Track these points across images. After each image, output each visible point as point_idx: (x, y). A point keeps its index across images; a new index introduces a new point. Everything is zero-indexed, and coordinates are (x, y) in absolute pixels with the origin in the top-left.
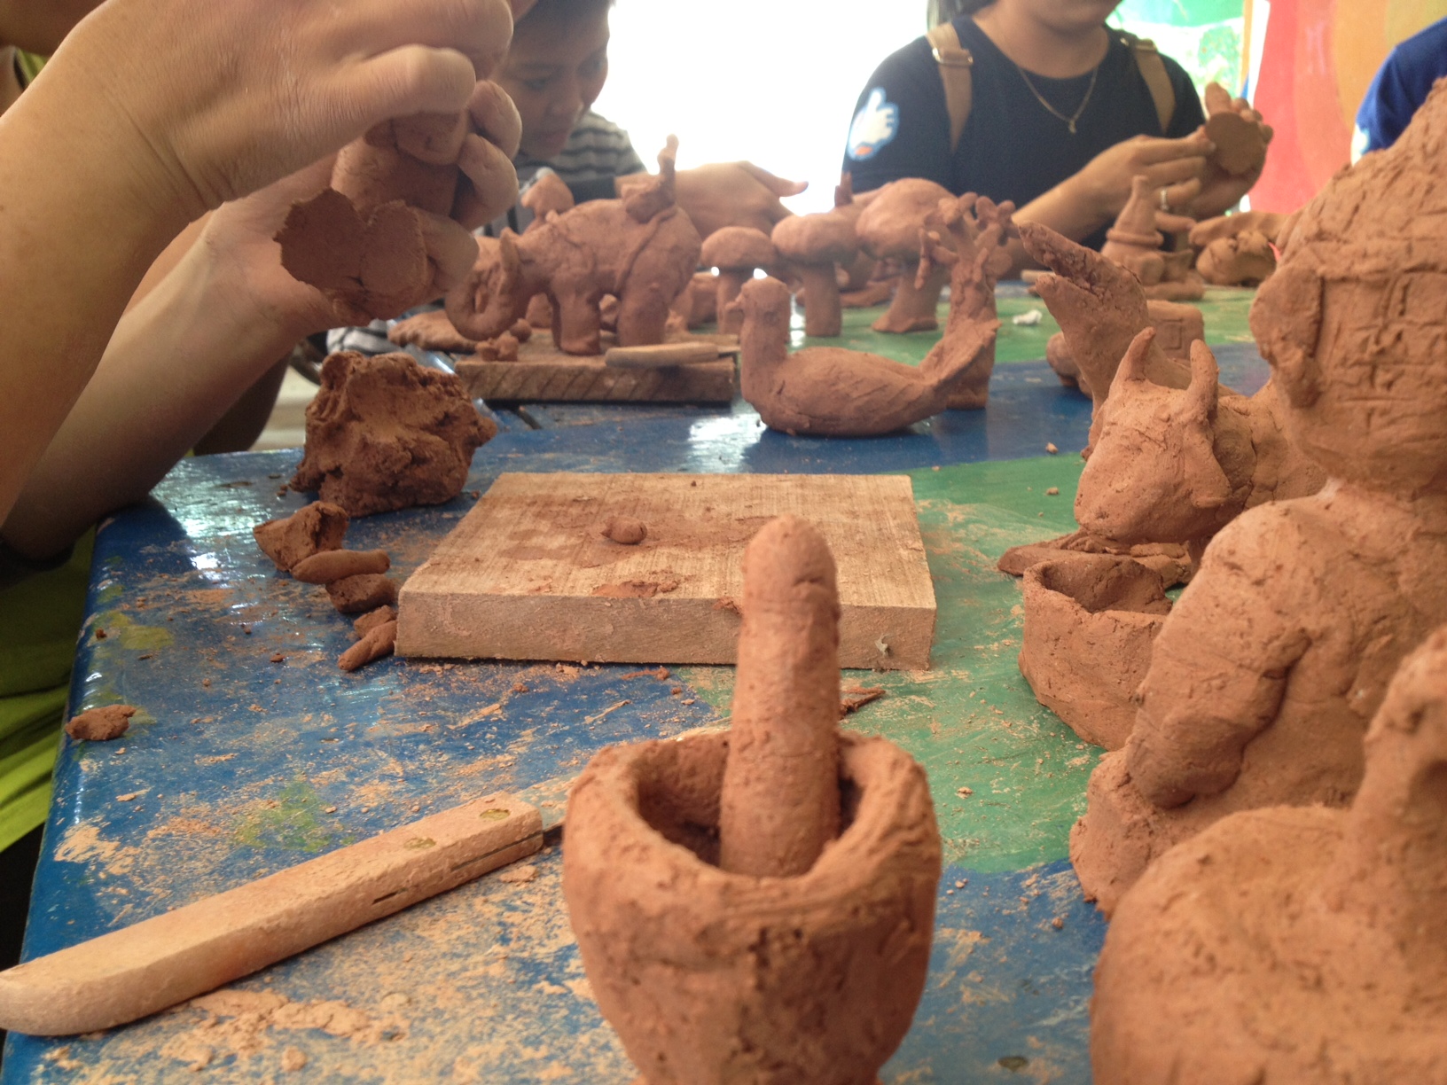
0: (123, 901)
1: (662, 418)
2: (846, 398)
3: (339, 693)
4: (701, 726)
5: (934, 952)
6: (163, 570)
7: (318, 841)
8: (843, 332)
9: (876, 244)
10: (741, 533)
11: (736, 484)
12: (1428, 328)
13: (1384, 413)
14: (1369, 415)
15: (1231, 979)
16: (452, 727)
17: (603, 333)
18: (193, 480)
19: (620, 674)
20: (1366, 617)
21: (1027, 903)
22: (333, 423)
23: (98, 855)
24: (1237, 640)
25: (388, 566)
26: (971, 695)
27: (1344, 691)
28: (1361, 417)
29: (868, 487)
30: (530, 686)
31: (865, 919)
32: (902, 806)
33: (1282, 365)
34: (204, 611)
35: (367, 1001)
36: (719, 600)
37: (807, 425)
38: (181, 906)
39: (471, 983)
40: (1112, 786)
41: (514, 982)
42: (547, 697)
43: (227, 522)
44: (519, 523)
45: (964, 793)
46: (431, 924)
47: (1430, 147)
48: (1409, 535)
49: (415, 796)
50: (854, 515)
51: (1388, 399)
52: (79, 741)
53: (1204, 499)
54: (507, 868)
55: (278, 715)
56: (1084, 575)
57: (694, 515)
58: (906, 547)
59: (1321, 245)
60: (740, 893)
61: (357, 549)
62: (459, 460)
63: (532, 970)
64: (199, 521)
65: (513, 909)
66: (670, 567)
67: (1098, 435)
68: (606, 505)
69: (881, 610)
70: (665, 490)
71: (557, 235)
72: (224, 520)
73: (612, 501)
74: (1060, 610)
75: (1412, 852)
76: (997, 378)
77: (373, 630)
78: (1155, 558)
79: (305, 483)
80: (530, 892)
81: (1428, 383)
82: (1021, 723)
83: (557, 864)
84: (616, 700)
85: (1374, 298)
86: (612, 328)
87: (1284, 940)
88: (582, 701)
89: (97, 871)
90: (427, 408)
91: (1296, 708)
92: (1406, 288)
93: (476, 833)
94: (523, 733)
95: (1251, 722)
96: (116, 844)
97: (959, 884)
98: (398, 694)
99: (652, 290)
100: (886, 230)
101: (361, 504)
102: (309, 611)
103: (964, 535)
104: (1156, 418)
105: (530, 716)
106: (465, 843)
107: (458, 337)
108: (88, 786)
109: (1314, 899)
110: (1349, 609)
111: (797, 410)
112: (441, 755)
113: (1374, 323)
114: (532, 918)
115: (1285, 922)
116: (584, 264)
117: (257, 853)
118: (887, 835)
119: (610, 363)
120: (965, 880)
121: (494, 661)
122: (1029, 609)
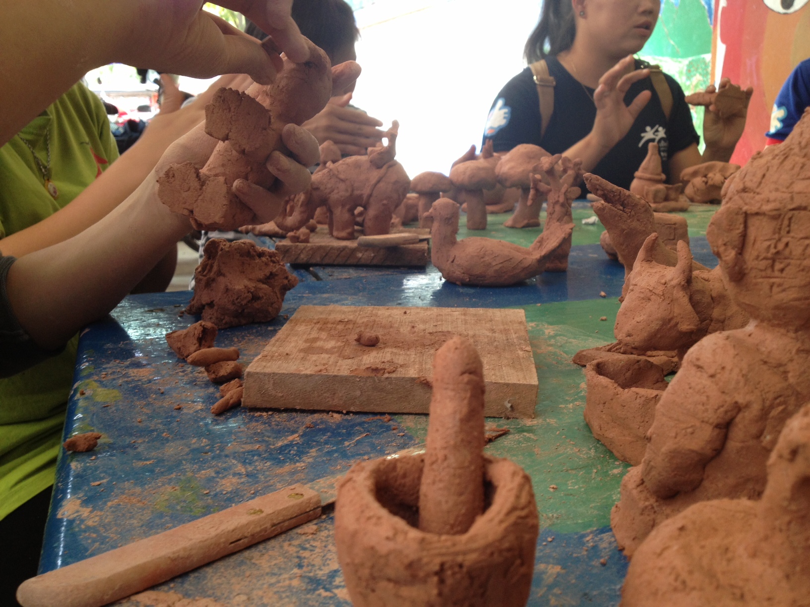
0: (94, 541)
1: (388, 275)
2: (489, 265)
3: (211, 427)
4: (408, 448)
5: (534, 576)
6: (116, 358)
7: (199, 509)
8: (488, 227)
9: (506, 180)
10: (431, 340)
11: (429, 313)
12: (802, 240)
13: (780, 285)
14: (771, 287)
15: (695, 594)
16: (272, 447)
17: (356, 227)
18: (132, 308)
19: (364, 418)
20: (771, 396)
21: (587, 550)
22: (210, 278)
23: (81, 515)
24: (700, 407)
25: (238, 356)
26: (558, 433)
27: (759, 436)
28: (766, 288)
29: (501, 316)
30: (315, 424)
31: (497, 558)
32: (518, 497)
33: (724, 259)
34: (138, 380)
35: (226, 598)
36: (419, 378)
37: (468, 280)
38: (125, 544)
39: (282, 590)
40: (634, 486)
41: (305, 590)
42: (324, 431)
43: (151, 331)
44: (310, 334)
45: (553, 488)
46: (260, 556)
47: (803, 144)
48: (794, 351)
49: (252, 485)
50: (493, 331)
51: (782, 278)
52: (70, 452)
53: (685, 327)
54: (302, 526)
55: (178, 439)
56: (619, 368)
57: (405, 330)
58: (522, 349)
59: (745, 195)
60: (430, 543)
61: (221, 347)
62: (278, 298)
63: (315, 583)
64: (135, 330)
65: (305, 549)
66: (392, 359)
67: (627, 291)
68: (358, 324)
69: (508, 385)
70: (390, 316)
71: (332, 175)
72: (149, 330)
73: (361, 321)
74: (606, 387)
75: (792, 525)
76: (572, 254)
77: (231, 391)
78: (659, 358)
79: (194, 310)
80: (314, 540)
81: (803, 270)
82: (585, 449)
83: (329, 524)
84: (362, 433)
85: (774, 224)
86: (361, 224)
87: (724, 573)
88: (343, 433)
89: (79, 524)
90: (261, 270)
91: (733, 445)
92: (790, 219)
93: (285, 506)
94: (311, 451)
95: (708, 451)
96: (90, 509)
97: (549, 539)
98: (243, 428)
99: (384, 205)
100: (512, 172)
101: (224, 321)
102: (195, 381)
103: (554, 343)
104: (658, 282)
105: (315, 441)
106: (279, 512)
107: (277, 229)
108: (75, 477)
109: (741, 551)
110: (761, 391)
111: (462, 271)
112: (266, 463)
113: (774, 237)
114: (315, 554)
115: (724, 563)
116: (347, 190)
117: (167, 516)
118: (509, 513)
119: (360, 244)
120: (553, 537)
121: (294, 410)
122: (589, 385)
